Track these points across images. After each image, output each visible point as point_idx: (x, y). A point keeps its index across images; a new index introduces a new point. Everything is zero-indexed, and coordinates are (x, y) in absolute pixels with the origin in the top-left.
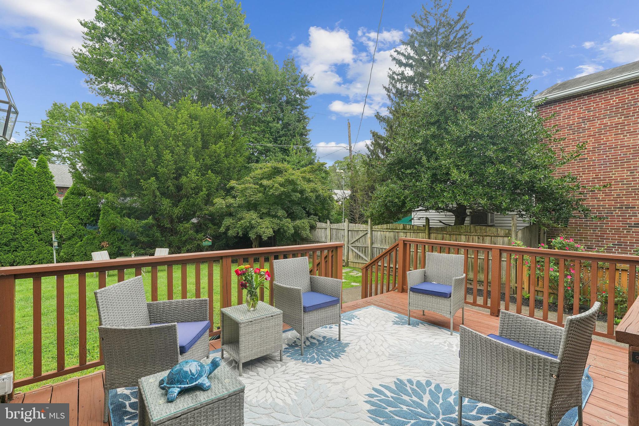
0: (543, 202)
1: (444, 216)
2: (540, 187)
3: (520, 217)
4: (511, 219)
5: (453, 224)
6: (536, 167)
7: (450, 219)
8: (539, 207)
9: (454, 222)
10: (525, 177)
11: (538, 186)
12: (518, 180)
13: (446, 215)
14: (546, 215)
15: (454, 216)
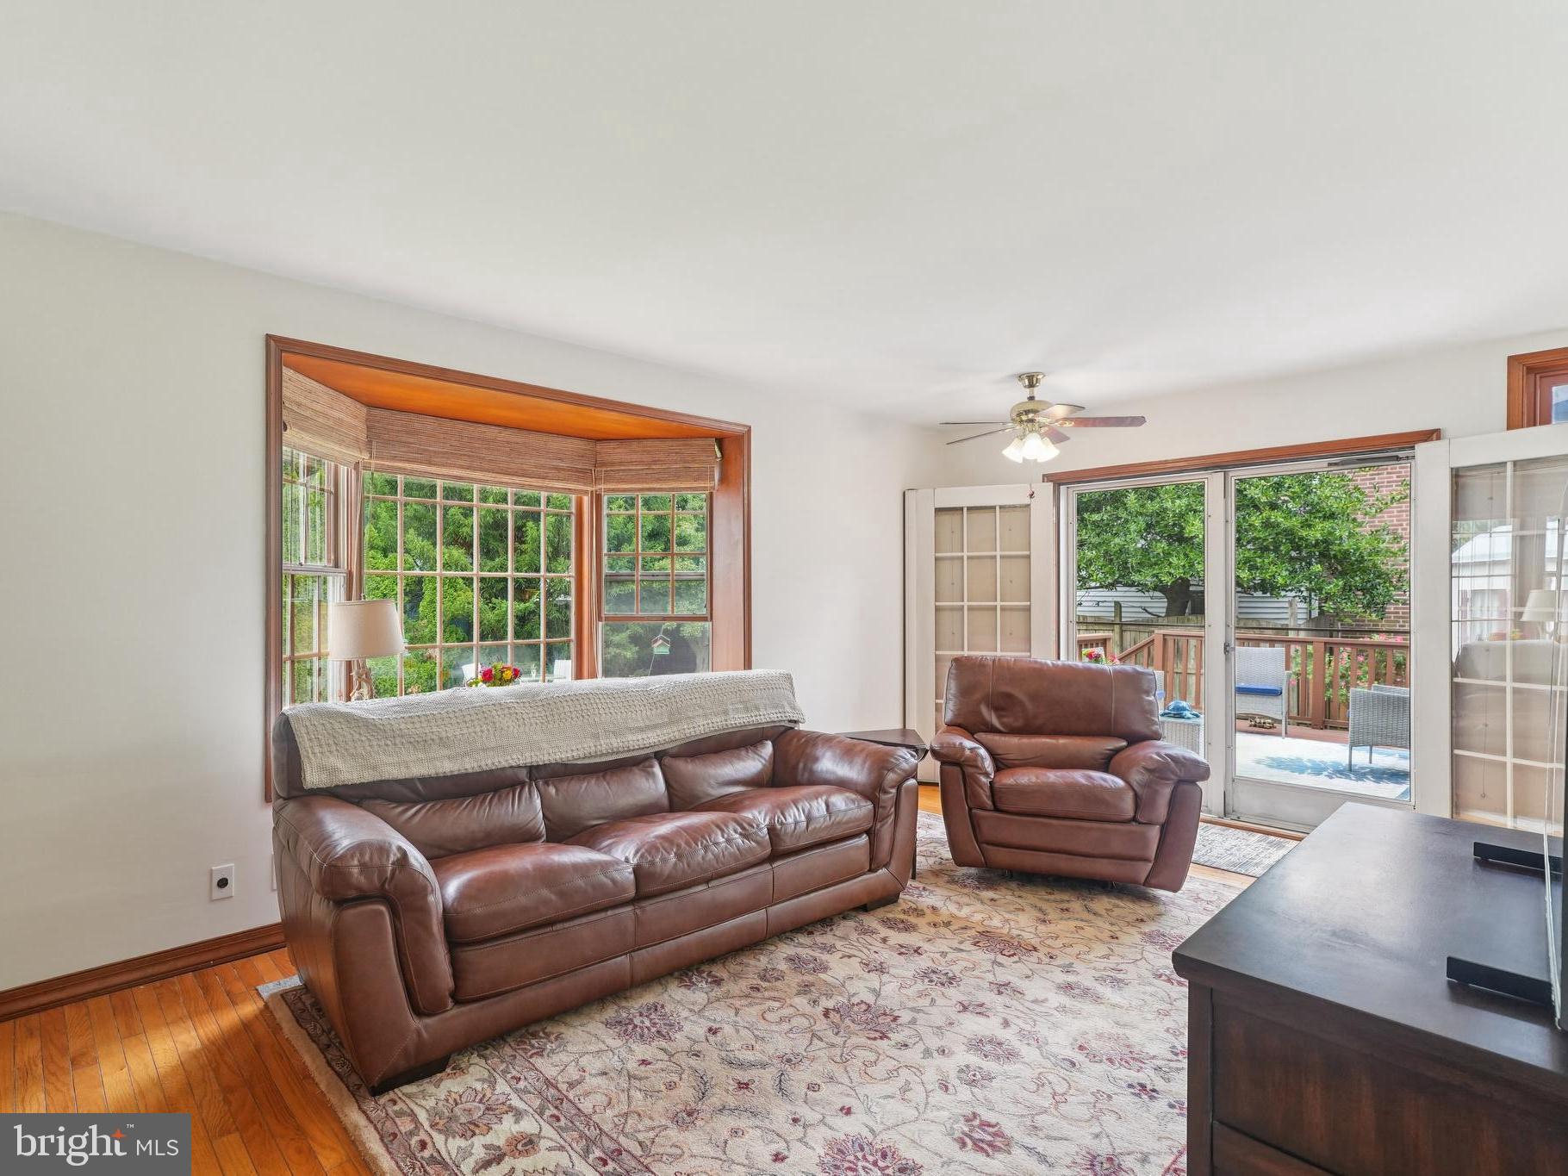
0: (1343, 574)
1: (1149, 600)
2: (1340, 551)
3: (1301, 601)
4: (1287, 605)
5: (1163, 615)
6: (1332, 516)
7: (1160, 605)
8: (1337, 585)
9: (1165, 610)
10: (1315, 534)
11: (1336, 548)
12: (1301, 538)
13: (1152, 598)
14: (1349, 598)
15: (1166, 600)
